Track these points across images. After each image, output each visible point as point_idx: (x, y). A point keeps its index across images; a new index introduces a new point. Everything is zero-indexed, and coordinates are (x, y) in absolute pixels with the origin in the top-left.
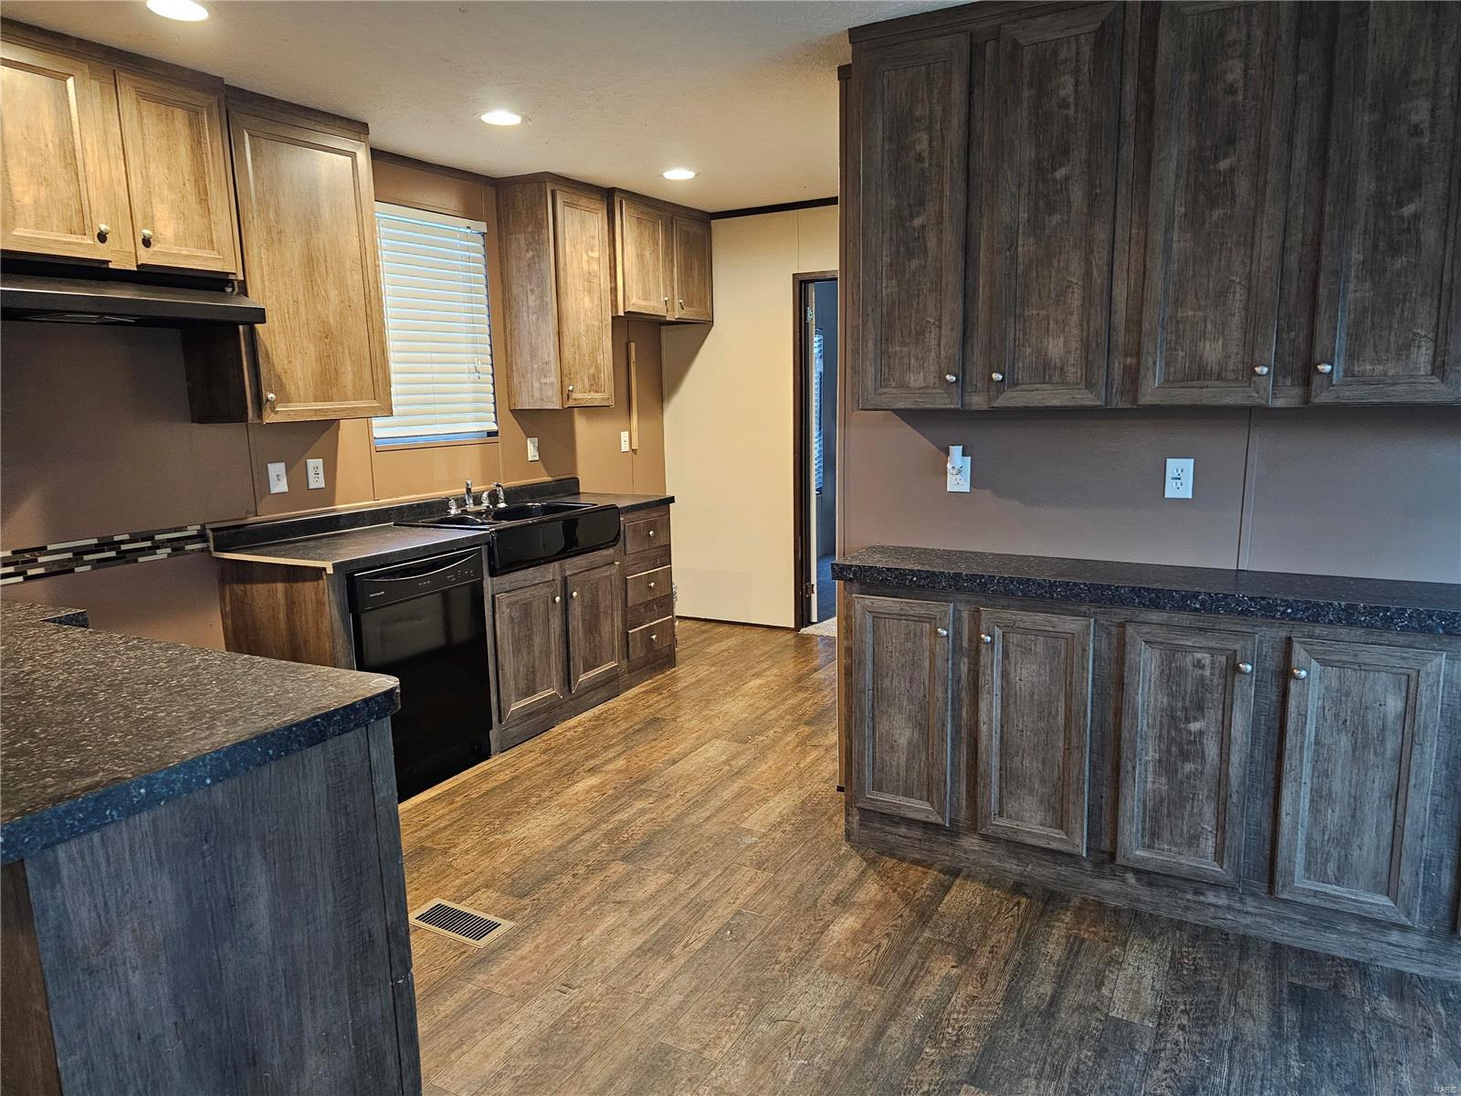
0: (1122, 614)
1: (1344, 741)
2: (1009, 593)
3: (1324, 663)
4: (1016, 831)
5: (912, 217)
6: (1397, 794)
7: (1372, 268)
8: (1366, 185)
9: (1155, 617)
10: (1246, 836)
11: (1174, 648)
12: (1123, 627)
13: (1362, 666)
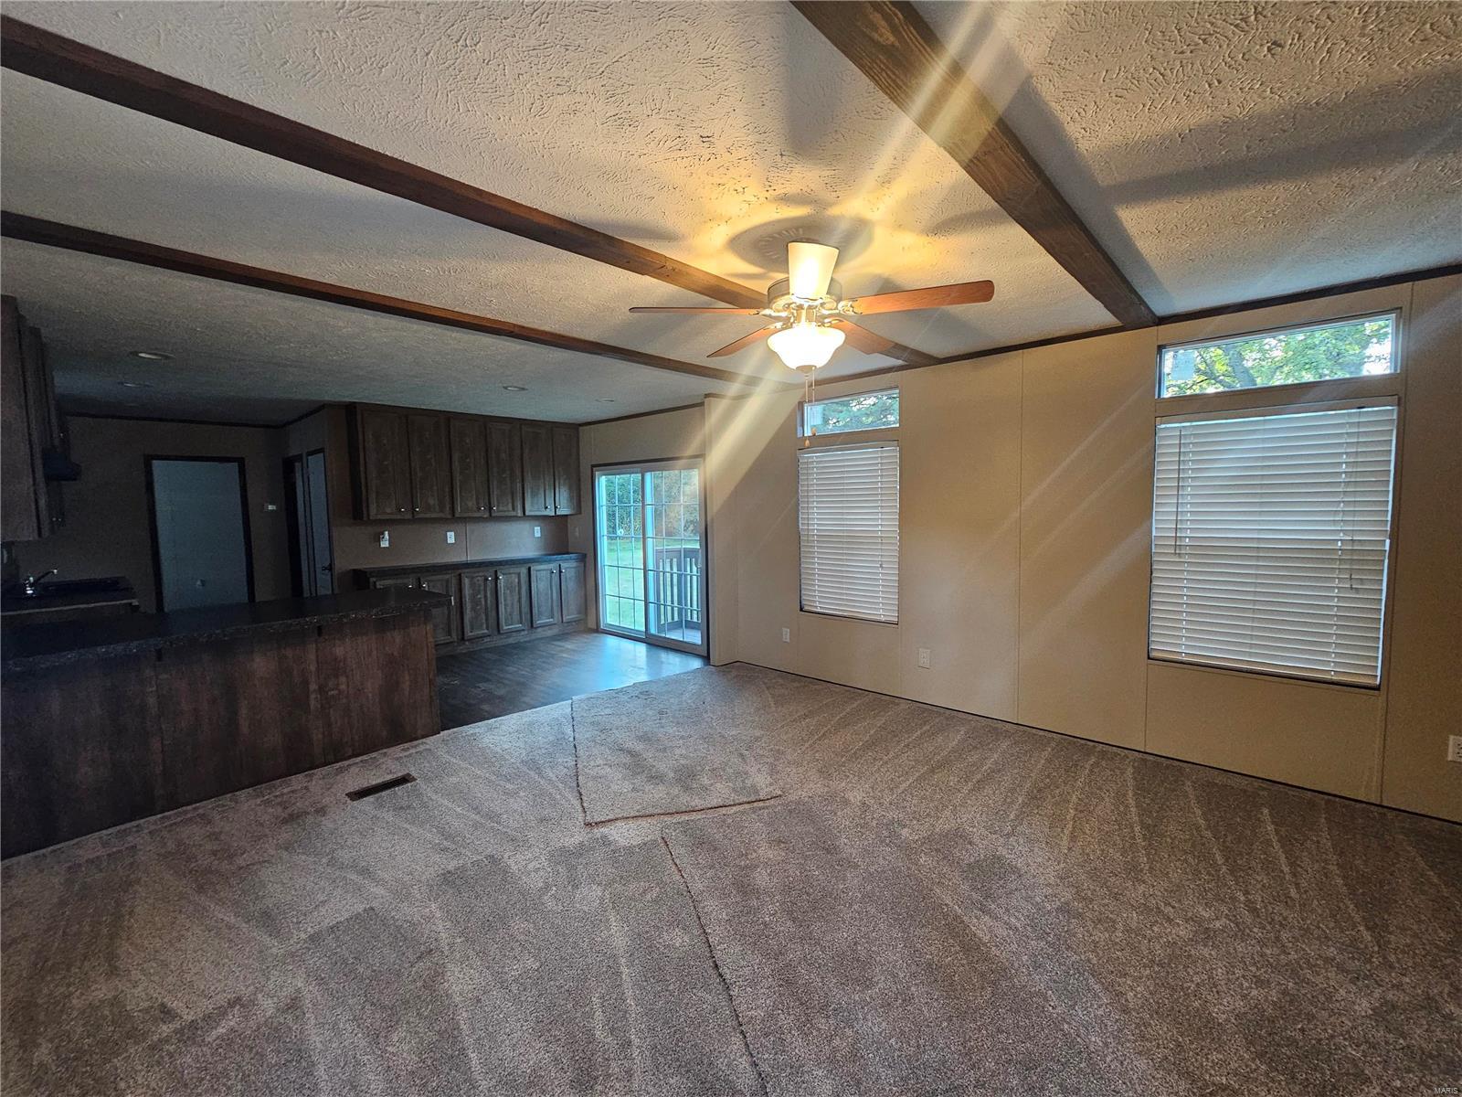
0: (459, 572)
1: (509, 591)
3: (503, 575)
5: (384, 462)
7: (499, 488)
8: (496, 470)
9: (467, 570)
10: (492, 621)
11: (473, 578)
12: (460, 575)
13: (510, 574)
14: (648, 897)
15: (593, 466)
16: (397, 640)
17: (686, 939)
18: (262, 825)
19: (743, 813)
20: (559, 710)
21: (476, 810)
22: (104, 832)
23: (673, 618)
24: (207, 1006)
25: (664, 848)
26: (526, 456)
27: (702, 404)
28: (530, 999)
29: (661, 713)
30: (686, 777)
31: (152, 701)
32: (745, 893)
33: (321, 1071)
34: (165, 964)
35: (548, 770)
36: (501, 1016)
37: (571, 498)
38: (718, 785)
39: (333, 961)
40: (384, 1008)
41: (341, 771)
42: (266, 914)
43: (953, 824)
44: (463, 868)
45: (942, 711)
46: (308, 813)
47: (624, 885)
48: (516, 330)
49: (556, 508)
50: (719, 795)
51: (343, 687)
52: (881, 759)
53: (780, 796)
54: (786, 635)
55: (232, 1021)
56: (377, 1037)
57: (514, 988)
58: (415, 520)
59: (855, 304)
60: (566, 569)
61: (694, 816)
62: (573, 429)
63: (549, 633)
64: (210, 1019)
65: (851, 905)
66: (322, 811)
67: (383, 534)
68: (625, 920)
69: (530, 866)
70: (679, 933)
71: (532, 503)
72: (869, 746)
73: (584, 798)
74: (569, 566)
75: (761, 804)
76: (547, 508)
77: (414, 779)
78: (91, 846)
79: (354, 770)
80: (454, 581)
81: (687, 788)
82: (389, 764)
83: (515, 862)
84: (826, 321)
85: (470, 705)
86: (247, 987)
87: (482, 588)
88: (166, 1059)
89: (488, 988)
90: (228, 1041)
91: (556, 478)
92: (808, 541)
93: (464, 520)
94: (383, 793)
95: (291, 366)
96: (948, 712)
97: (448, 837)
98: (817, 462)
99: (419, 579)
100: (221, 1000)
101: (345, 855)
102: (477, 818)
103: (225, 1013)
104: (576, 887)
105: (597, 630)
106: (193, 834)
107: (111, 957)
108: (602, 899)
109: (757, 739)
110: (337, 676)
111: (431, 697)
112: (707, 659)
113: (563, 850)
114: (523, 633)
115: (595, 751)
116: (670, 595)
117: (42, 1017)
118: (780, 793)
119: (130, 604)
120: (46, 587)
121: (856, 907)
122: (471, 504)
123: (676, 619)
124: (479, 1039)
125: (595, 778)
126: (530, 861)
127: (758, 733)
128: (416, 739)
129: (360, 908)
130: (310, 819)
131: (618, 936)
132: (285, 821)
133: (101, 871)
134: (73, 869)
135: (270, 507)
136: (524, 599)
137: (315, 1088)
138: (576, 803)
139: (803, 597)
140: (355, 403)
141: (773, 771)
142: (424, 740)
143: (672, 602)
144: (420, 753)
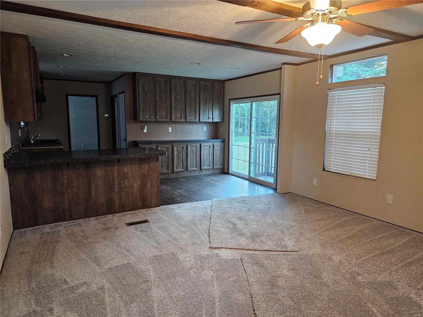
0: (172, 144)
1: (192, 154)
2: (161, 143)
3: (190, 146)
4: (163, 172)
5: (145, 97)
6: (196, 158)
7: (190, 109)
8: (189, 101)
9: (176, 144)
10: (185, 166)
11: (178, 147)
12: (173, 145)
13: (193, 146)
14: (231, 279)
15: (230, 100)
16: (146, 168)
17: (244, 297)
18: (97, 230)
19: (278, 255)
20: (206, 204)
21: (170, 236)
22: (51, 224)
23: (262, 171)
24: (77, 282)
25: (241, 263)
26: (202, 95)
27: (281, 68)
28: (180, 304)
29: (249, 209)
30: (254, 237)
31: (65, 181)
32: (273, 286)
33: (108, 310)
34: (66, 268)
35: (199, 226)
36: (169, 307)
37: (220, 114)
38: (269, 242)
39: (115, 277)
40: (130, 295)
41: (124, 215)
42: (96, 258)
43: (388, 279)
44: (162, 255)
45: (397, 227)
46: (112, 228)
47: (222, 273)
48: (194, 37)
49: (213, 118)
50: (268, 245)
51: (126, 184)
52: (355, 244)
53: (297, 251)
54: (315, 182)
55: (83, 289)
56: (127, 304)
57: (175, 299)
58: (156, 122)
59: (347, 10)
60: (216, 145)
61: (257, 252)
62: (222, 83)
63: (207, 173)
64: (78, 287)
65: (322, 301)
66: (116, 228)
67: (145, 127)
68: (220, 285)
69: (187, 259)
70: (242, 295)
71: (203, 116)
72: (349, 238)
73: (211, 238)
74: (217, 144)
75: (288, 253)
76: (209, 118)
77: (149, 222)
78: (47, 228)
79: (129, 216)
80: (170, 148)
81: (254, 241)
82: (140, 215)
83: (181, 257)
84: (334, 20)
85: (173, 198)
86: (89, 279)
87: (181, 151)
88: (65, 295)
89: (165, 297)
90: (82, 294)
91: (214, 104)
92: (330, 136)
93: (175, 122)
94: (138, 225)
95: (112, 57)
96: (401, 228)
97: (158, 244)
98: (338, 96)
99: (157, 146)
100: (81, 282)
101: (123, 244)
102: (170, 239)
103: (82, 286)
104: (203, 270)
105: (228, 173)
106: (76, 229)
107: (52, 262)
108: (212, 277)
109: (293, 226)
110: (124, 179)
111: (158, 191)
112: (275, 190)
113: (200, 256)
114: (197, 172)
115: (218, 221)
116: (262, 160)
117: (33, 275)
118: (297, 250)
119: (61, 148)
120: (37, 141)
121: (324, 302)
122: (178, 116)
123: (264, 171)
124: (160, 313)
125: (217, 231)
126: (187, 257)
127: (294, 224)
128: (151, 207)
129: (126, 262)
130: (112, 230)
131: (216, 290)
132: (104, 230)
133: (50, 236)
134: (43, 234)
135: (106, 115)
136: (198, 158)
137: (106, 314)
138: (208, 239)
139: (325, 164)
140: (135, 72)
141: (297, 240)
142: (154, 208)
143: (262, 163)
144: (153, 212)
